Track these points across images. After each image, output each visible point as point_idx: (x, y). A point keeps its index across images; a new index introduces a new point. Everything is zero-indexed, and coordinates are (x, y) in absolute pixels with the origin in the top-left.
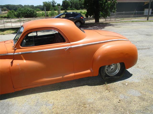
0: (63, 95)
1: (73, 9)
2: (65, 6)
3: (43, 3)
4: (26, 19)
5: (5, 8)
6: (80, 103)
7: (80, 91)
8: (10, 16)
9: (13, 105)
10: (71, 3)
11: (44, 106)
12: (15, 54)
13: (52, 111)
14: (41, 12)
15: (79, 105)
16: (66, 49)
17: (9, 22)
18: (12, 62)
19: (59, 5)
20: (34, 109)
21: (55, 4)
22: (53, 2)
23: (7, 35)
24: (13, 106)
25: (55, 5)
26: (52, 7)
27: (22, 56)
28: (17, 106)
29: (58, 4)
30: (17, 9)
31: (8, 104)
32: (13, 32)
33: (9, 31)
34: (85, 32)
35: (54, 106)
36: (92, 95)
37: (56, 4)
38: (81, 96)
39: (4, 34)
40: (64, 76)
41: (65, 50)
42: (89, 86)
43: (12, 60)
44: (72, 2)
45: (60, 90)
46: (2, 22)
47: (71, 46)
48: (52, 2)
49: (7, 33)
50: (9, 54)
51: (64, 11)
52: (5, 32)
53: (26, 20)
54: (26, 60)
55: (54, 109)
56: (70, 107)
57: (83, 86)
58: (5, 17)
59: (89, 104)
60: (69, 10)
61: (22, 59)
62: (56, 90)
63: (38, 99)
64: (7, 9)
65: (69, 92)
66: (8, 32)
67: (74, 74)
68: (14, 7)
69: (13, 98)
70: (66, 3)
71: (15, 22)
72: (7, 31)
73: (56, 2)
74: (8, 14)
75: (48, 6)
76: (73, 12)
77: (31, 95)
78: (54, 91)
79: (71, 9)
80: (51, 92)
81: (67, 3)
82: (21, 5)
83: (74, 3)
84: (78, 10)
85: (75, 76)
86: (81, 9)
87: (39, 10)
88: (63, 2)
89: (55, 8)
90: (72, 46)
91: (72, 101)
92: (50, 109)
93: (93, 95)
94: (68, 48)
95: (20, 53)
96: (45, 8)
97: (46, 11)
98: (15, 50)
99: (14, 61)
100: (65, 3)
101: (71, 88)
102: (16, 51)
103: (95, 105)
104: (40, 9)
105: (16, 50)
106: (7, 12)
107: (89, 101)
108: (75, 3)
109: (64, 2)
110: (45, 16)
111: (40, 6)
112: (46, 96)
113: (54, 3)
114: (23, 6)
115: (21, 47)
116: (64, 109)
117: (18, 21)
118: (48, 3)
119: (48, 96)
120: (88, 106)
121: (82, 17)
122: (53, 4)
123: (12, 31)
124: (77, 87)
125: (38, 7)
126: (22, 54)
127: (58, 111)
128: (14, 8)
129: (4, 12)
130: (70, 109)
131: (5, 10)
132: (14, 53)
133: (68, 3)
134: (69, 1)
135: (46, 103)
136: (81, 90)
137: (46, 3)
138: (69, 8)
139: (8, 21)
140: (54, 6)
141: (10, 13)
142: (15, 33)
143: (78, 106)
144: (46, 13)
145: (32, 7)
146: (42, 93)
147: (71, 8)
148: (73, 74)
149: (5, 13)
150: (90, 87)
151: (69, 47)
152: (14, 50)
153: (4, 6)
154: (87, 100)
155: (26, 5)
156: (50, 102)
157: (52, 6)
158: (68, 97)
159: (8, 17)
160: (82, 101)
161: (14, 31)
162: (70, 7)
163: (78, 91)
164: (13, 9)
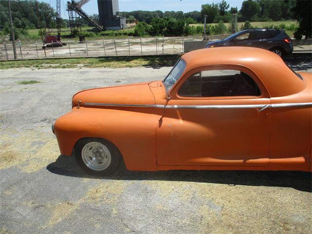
0: (241, 196)
1: (265, 19)
2: (248, 12)
3: (203, 6)
4: (167, 38)
5: (132, 17)
6: (275, 218)
7: (276, 196)
8: (139, 32)
9: (153, 192)
10: (262, 5)
11: (205, 206)
12: (168, 106)
13: (219, 219)
14: (196, 26)
15: (275, 223)
16: (260, 108)
17: (137, 43)
18: (161, 121)
19: (234, 11)
20: (188, 207)
21: (227, 8)
22: (223, 5)
23: (136, 68)
24: (154, 194)
25: (226, 10)
26: (218, 15)
27: (178, 112)
28: (160, 195)
29: (232, 9)
30: (152, 18)
31: (146, 189)
32: (146, 63)
33: (138, 61)
34: (302, 79)
35: (224, 211)
36: (303, 210)
37: (229, 9)
38: (279, 205)
39: (131, 67)
40: (248, 160)
41: (257, 111)
42: (296, 190)
43: (161, 116)
44: (263, 3)
45: (235, 185)
46: (125, 43)
47: (270, 105)
48: (221, 6)
49: (135, 65)
50: (158, 106)
51: (243, 24)
52: (132, 63)
53: (167, 40)
54: (183, 119)
55: (224, 217)
56: (255, 221)
57: (284, 188)
58: (130, 34)
59: (295, 225)
60: (255, 21)
61: (177, 118)
62: (228, 183)
63: (195, 192)
64: (135, 19)
65: (254, 194)
66: (137, 63)
67: (268, 159)
68: (148, 15)
69: (153, 182)
70: (250, 7)
71: (147, 44)
72: (135, 61)
73: (229, 5)
74: (136, 29)
75: (211, 12)
76: (267, 28)
77: (181, 183)
78: (224, 185)
79: (259, 19)
80: (219, 184)
81: (252, 6)
82: (159, 12)
83: (267, 6)
84: (277, 22)
85: (269, 164)
86: (282, 18)
87: (192, 20)
88: (243, 5)
89: (225, 16)
90: (273, 105)
91: (259, 212)
92: (217, 215)
93: (305, 210)
94: (266, 107)
95: (176, 106)
96: (205, 18)
97: (207, 23)
98: (168, 100)
99: (164, 119)
100: (248, 7)
101: (258, 185)
102: (169, 102)
103: (309, 231)
104: (194, 20)
105: (171, 100)
106: (134, 24)
107: (296, 219)
108: (270, 6)
109: (245, 5)
110: (203, 33)
111: (195, 12)
112: (210, 191)
113: (225, 6)
114: (164, 12)
115: (179, 97)
116: (243, 221)
117: (152, 42)
118: (212, 6)
119: (213, 191)
120: (293, 228)
121: (286, 40)
122: (222, 8)
123: (144, 61)
124: (270, 187)
125: (190, 15)
126: (178, 109)
127: (232, 222)
128: (147, 17)
129: (129, 25)
130: (255, 224)
131: (131, 22)
132: (166, 105)
133: (255, 5)
134: (258, 1)
135: (209, 202)
136: (279, 194)
137: (209, 6)
138: (256, 16)
139: (134, 41)
140: (223, 13)
141: (140, 26)
142: (148, 65)
143: (271, 223)
144: (206, 27)
145: (180, 15)
146: (202, 183)
147: (259, 16)
148: (266, 160)
149: (131, 27)
150: (299, 192)
151: (268, 105)
152: (165, 100)
153: (131, 14)
154: (291, 216)
155: (168, 12)
156: (216, 201)
157: (218, 13)
158: (251, 200)
159: (135, 35)
160: (279, 215)
161: (148, 61)
162: (257, 14)
163: (272, 195)
164: (145, 19)
